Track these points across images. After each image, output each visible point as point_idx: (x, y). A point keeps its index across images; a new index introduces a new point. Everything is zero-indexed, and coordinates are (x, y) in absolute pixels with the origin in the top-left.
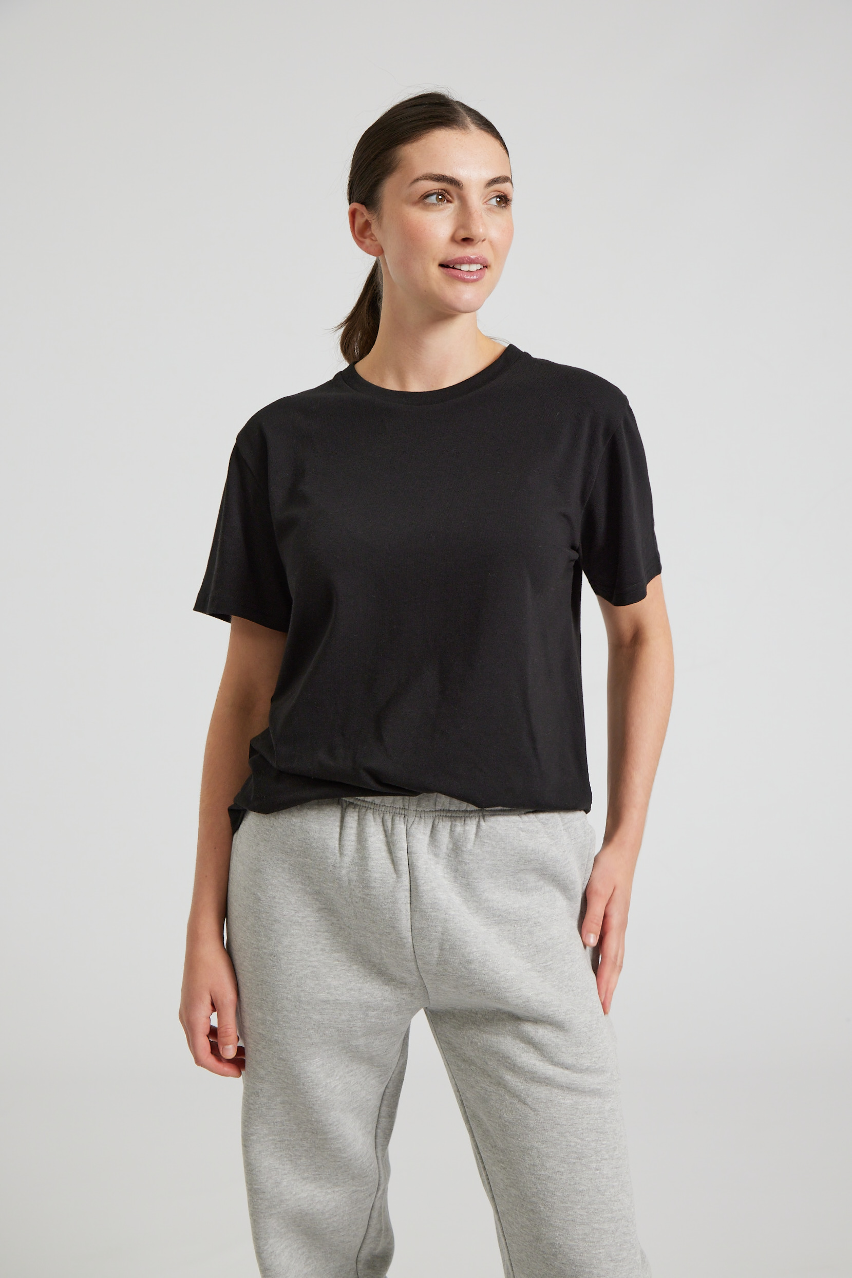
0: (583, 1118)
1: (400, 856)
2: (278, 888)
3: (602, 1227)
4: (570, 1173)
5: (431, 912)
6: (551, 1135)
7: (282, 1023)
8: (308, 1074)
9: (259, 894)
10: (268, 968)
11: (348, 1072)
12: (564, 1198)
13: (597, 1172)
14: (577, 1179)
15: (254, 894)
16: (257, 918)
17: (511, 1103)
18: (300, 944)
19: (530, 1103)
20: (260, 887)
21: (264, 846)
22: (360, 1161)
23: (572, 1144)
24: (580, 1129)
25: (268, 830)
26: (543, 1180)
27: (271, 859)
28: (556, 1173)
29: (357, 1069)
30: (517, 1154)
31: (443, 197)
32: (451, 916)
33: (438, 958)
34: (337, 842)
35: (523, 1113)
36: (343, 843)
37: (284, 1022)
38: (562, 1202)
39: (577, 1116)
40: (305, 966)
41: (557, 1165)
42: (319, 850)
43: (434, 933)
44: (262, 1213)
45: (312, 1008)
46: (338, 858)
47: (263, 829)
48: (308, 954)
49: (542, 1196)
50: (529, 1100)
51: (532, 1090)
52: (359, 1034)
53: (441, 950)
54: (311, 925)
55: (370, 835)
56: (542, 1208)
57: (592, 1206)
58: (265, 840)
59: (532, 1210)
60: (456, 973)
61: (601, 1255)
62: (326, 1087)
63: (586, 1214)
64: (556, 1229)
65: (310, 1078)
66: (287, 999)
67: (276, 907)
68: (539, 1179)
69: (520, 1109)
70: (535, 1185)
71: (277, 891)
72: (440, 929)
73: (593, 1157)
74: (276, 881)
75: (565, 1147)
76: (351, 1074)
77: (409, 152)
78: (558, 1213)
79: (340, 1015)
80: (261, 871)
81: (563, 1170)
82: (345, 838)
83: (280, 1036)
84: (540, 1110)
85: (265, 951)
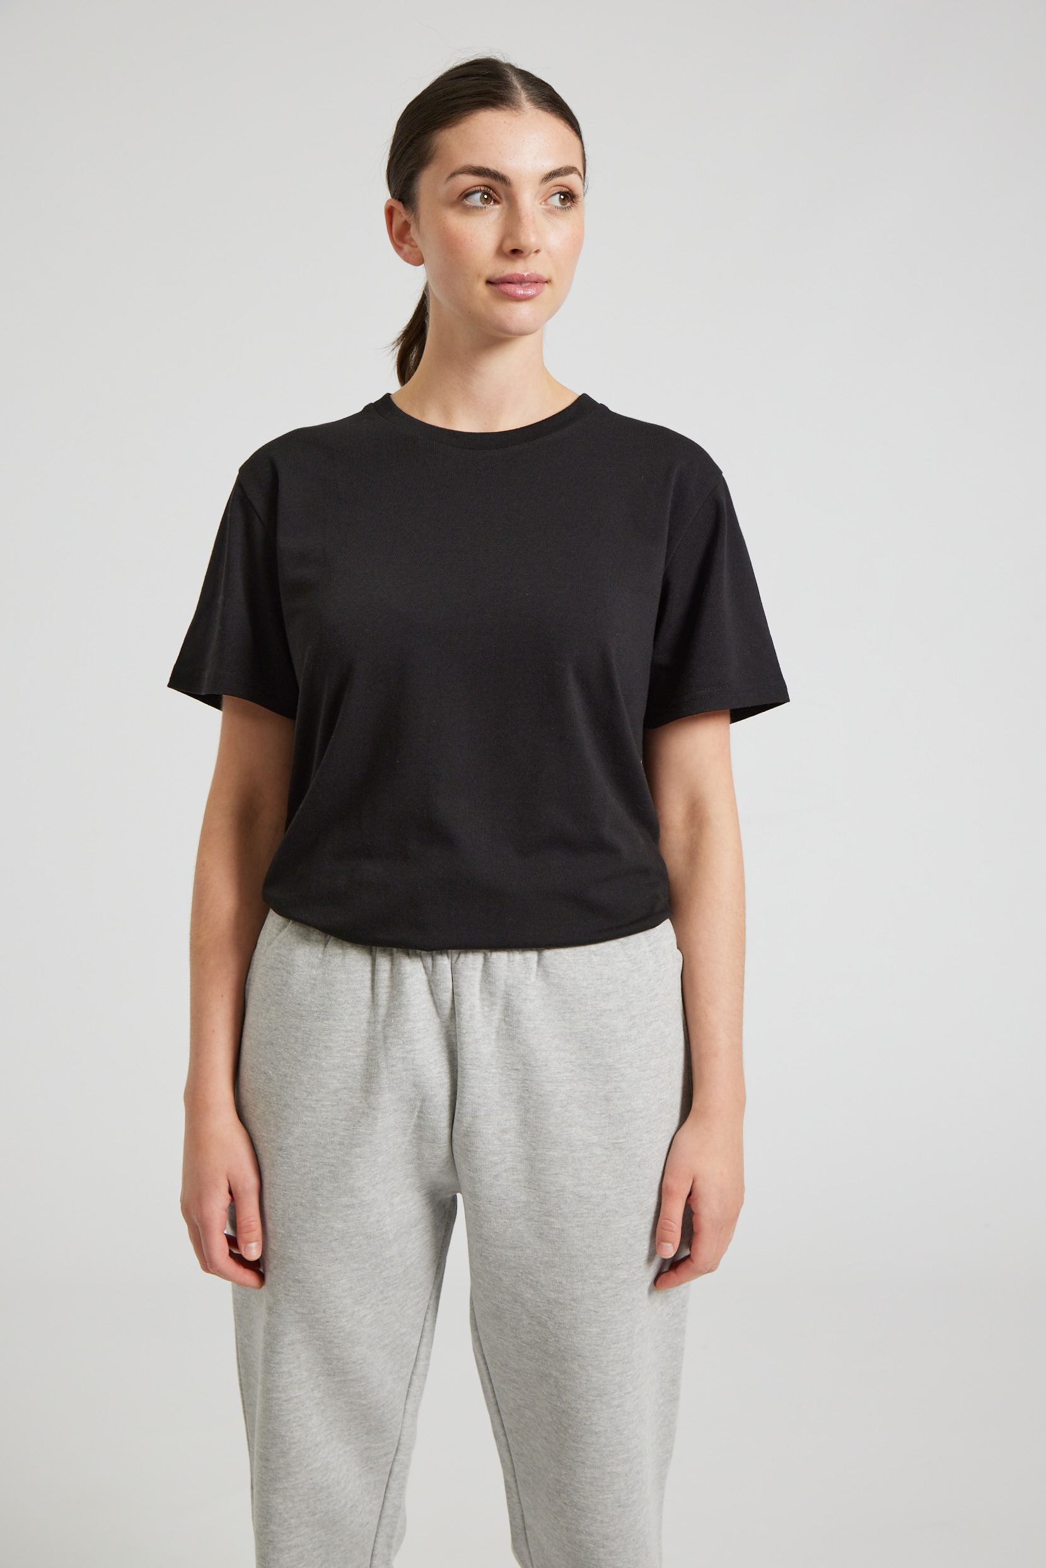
1: (444, 998)
2: (290, 1063)
3: (614, 1470)
7: (296, 1235)
9: (270, 1072)
10: (276, 1167)
15: (265, 1073)
16: (268, 1103)
20: (272, 1063)
21: (276, 1010)
22: (381, 1411)
25: (280, 990)
27: (283, 1027)
28: (572, 1409)
31: (490, 196)
34: (370, 991)
36: (377, 991)
37: (297, 1233)
40: (321, 1164)
42: (349, 1006)
45: (333, 1215)
46: (372, 1011)
48: (324, 1148)
55: (407, 976)
57: (608, 1449)
58: (277, 1003)
63: (598, 1457)
66: (301, 1204)
67: (287, 1088)
74: (288, 1055)
77: (447, 138)
80: (272, 1043)
82: (379, 985)
83: (294, 1251)
85: (273, 1144)
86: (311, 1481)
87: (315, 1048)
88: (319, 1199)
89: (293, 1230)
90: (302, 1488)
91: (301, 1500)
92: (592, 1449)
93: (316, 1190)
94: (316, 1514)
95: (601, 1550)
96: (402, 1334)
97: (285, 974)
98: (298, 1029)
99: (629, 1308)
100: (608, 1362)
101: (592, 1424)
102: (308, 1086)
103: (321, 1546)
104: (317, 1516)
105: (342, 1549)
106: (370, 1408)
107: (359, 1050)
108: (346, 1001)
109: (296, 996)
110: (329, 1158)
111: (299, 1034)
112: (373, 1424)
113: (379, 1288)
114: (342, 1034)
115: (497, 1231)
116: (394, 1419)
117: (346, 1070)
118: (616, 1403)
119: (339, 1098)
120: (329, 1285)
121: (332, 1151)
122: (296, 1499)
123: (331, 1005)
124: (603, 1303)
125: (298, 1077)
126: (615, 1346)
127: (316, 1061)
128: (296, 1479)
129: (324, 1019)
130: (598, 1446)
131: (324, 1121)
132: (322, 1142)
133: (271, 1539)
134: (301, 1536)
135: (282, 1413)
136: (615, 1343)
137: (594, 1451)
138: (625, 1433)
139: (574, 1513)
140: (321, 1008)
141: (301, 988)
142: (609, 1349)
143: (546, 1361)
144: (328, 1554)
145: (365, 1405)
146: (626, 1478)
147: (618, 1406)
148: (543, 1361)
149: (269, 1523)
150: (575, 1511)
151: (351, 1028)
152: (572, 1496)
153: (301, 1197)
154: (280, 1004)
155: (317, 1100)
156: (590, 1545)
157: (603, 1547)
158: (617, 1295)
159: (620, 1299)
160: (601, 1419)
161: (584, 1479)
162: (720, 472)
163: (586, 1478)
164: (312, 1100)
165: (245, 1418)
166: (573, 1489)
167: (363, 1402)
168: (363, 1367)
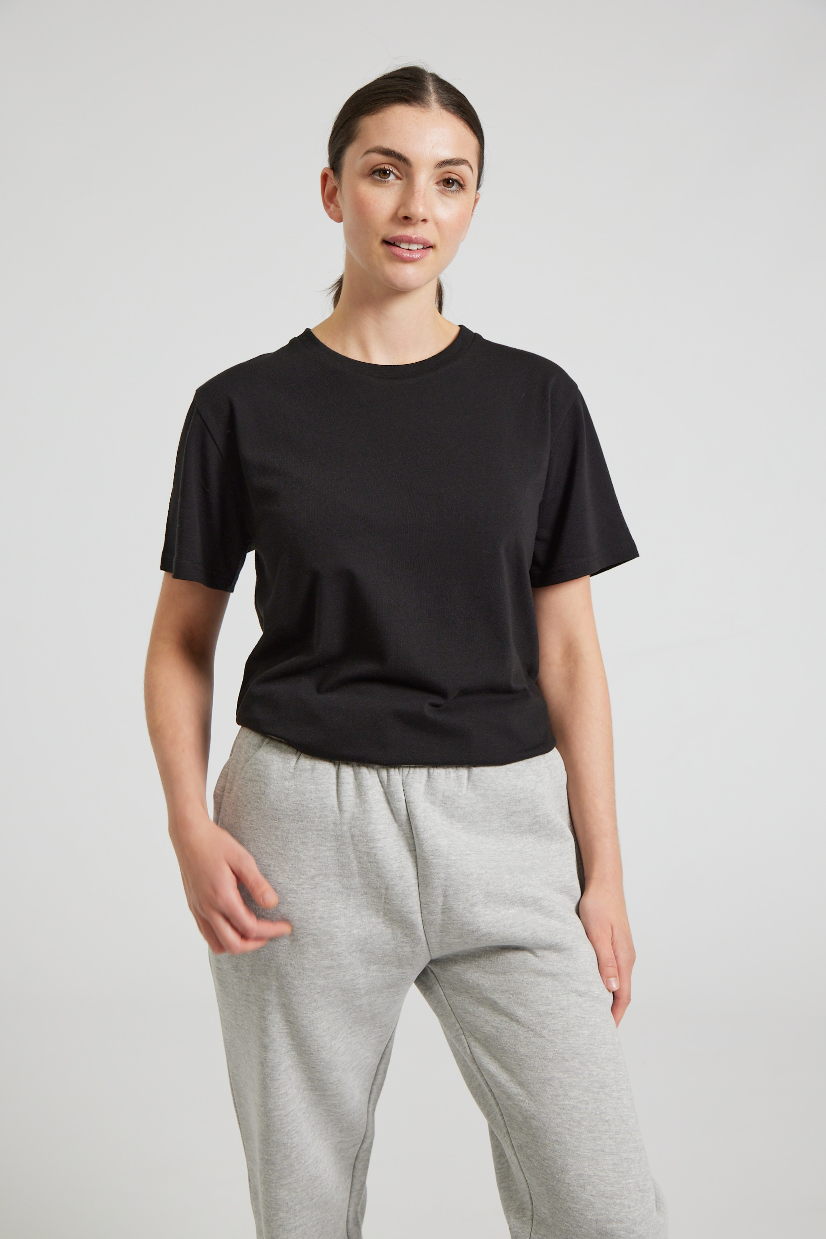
0: (601, 1048)
1: (398, 807)
4: (595, 1102)
5: (432, 859)
6: (572, 1065)
8: (314, 1038)
11: (351, 1033)
12: (591, 1128)
13: (619, 1102)
14: (603, 1108)
17: (526, 1038)
18: (297, 912)
23: (594, 1073)
24: (600, 1059)
26: (568, 1110)
27: (263, 827)
29: (359, 1030)
30: (537, 1086)
32: (452, 862)
33: (442, 906)
34: (335, 799)
36: (341, 799)
38: (589, 1132)
39: (596, 1046)
40: (305, 934)
41: (582, 1094)
42: (318, 810)
43: (437, 881)
44: (273, 1183)
46: (338, 815)
47: (254, 798)
48: (307, 922)
49: (567, 1126)
51: (547, 1023)
52: (363, 992)
53: (444, 897)
54: (307, 893)
55: (369, 788)
56: (568, 1139)
59: (557, 1141)
60: (460, 920)
62: (331, 1049)
64: (585, 1159)
65: (316, 1042)
68: (563, 1109)
70: (559, 1115)
71: (272, 859)
72: (442, 875)
73: (614, 1087)
74: (270, 849)
75: (588, 1076)
76: (353, 1034)
78: (586, 1143)
79: (344, 976)
80: (255, 840)
81: (588, 1099)
82: (343, 794)
86: (308, 1174)
87: (294, 843)
88: (305, 961)
89: (285, 984)
90: (302, 1180)
91: (302, 1190)
93: (304, 954)
94: (313, 1199)
96: (366, 1058)
97: (264, 786)
98: (277, 828)
102: (290, 874)
103: (318, 1223)
104: (314, 1200)
105: (333, 1222)
106: (343, 1115)
107: (329, 845)
108: (315, 807)
109: (273, 803)
110: (312, 930)
111: (279, 833)
112: (345, 1125)
113: (348, 1025)
114: (314, 832)
116: (362, 1121)
117: (320, 860)
119: (316, 882)
120: (313, 1027)
121: (314, 924)
122: (298, 1190)
123: (303, 810)
125: (281, 867)
127: (295, 854)
128: (298, 1175)
129: (298, 821)
131: (305, 901)
132: (305, 917)
133: (280, 1224)
134: (303, 1217)
135: (284, 1126)
140: (296, 812)
141: (277, 796)
144: (323, 1228)
145: (340, 1113)
149: (278, 1212)
151: (321, 828)
153: (291, 959)
154: (260, 810)
155: (298, 885)
164: (293, 884)
165: (240, 1128)
167: (338, 1111)
168: (338, 1087)
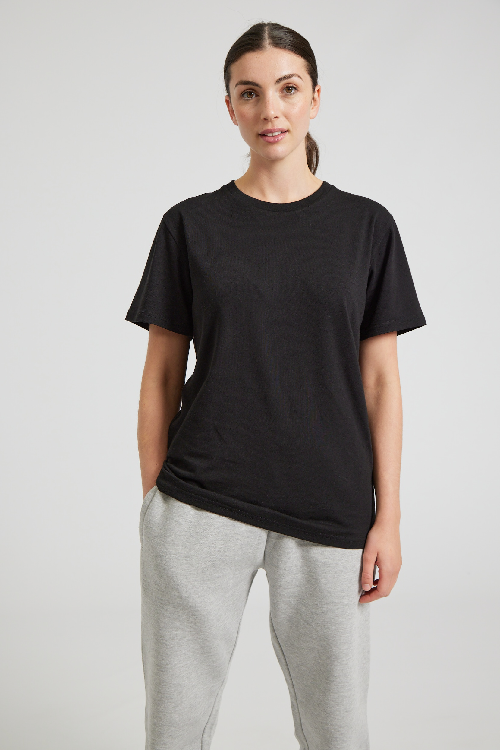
19: (314, 626)
35: (310, 630)
50: (313, 624)
61: (341, 709)
63: (336, 688)
69: (308, 628)
84: (318, 630)
92: (333, 684)
95: (338, 733)
99: (350, 617)
100: (340, 643)
101: (333, 672)
115: (288, 582)
118: (345, 663)
124: (337, 615)
126: (344, 635)
130: (336, 683)
136: (344, 634)
137: (334, 685)
138: (349, 677)
139: (325, 715)
142: (341, 637)
143: (312, 642)
146: (349, 698)
147: (346, 664)
148: (310, 642)
150: (325, 714)
152: (324, 707)
156: (333, 730)
157: (339, 731)
158: (344, 611)
159: (346, 613)
160: (338, 670)
161: (329, 698)
162: (392, 217)
163: (331, 698)
166: (325, 703)
